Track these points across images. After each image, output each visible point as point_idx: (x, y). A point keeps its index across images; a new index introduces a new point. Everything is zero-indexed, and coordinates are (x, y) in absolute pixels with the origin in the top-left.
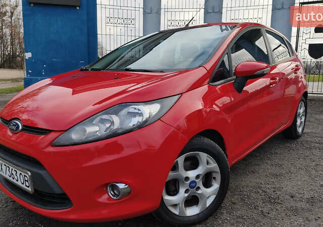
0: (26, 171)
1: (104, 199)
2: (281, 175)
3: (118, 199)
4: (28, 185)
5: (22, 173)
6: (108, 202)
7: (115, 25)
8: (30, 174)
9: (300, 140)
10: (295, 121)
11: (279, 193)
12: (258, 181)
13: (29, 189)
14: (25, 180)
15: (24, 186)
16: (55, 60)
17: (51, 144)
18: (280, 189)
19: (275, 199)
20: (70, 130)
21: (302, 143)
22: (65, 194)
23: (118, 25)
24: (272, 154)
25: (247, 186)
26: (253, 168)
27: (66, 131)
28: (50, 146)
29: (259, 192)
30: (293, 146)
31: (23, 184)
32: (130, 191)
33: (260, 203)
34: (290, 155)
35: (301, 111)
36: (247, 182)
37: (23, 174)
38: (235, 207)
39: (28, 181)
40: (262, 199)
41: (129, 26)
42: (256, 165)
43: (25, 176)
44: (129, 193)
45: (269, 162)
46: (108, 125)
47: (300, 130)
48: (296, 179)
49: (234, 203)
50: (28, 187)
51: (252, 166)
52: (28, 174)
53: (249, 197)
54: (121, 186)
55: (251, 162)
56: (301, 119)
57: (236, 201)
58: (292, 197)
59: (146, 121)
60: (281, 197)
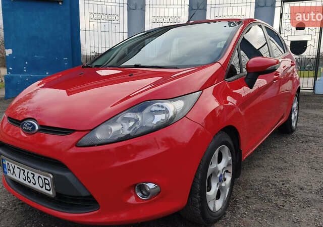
0: (47, 174)
1: (132, 200)
2: (285, 168)
3: (147, 200)
4: (49, 189)
5: (41, 176)
6: (137, 203)
7: (99, 21)
8: (52, 176)
9: (295, 133)
10: (290, 116)
11: (288, 186)
12: (265, 174)
13: (51, 193)
14: (46, 184)
15: (43, 190)
16: (37, 56)
17: (76, 145)
18: (288, 182)
19: (285, 192)
20: (95, 129)
21: (297, 137)
22: (91, 196)
23: (102, 21)
24: (272, 148)
25: (256, 180)
26: (257, 162)
27: (91, 130)
28: (75, 147)
29: (269, 186)
30: (289, 139)
31: (42, 187)
32: (159, 191)
33: (272, 196)
34: (289, 149)
35: (295, 105)
36: (255, 176)
37: (43, 177)
38: (249, 200)
39: (48, 184)
40: (274, 193)
41: (113, 22)
42: (259, 159)
43: (45, 179)
44: (159, 193)
45: (271, 157)
46: (131, 124)
47: (294, 124)
48: (301, 171)
49: (248, 197)
50: (49, 190)
51: (255, 161)
52: (49, 177)
53: (260, 191)
54: (151, 186)
55: (254, 156)
56: (295, 113)
57: (249, 195)
58: (301, 189)
59: (172, 119)
60: (291, 190)
